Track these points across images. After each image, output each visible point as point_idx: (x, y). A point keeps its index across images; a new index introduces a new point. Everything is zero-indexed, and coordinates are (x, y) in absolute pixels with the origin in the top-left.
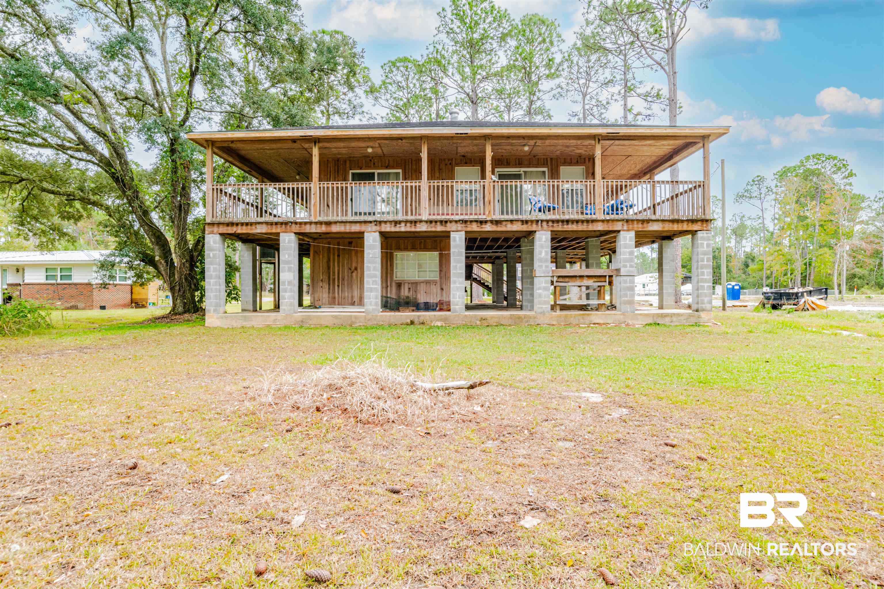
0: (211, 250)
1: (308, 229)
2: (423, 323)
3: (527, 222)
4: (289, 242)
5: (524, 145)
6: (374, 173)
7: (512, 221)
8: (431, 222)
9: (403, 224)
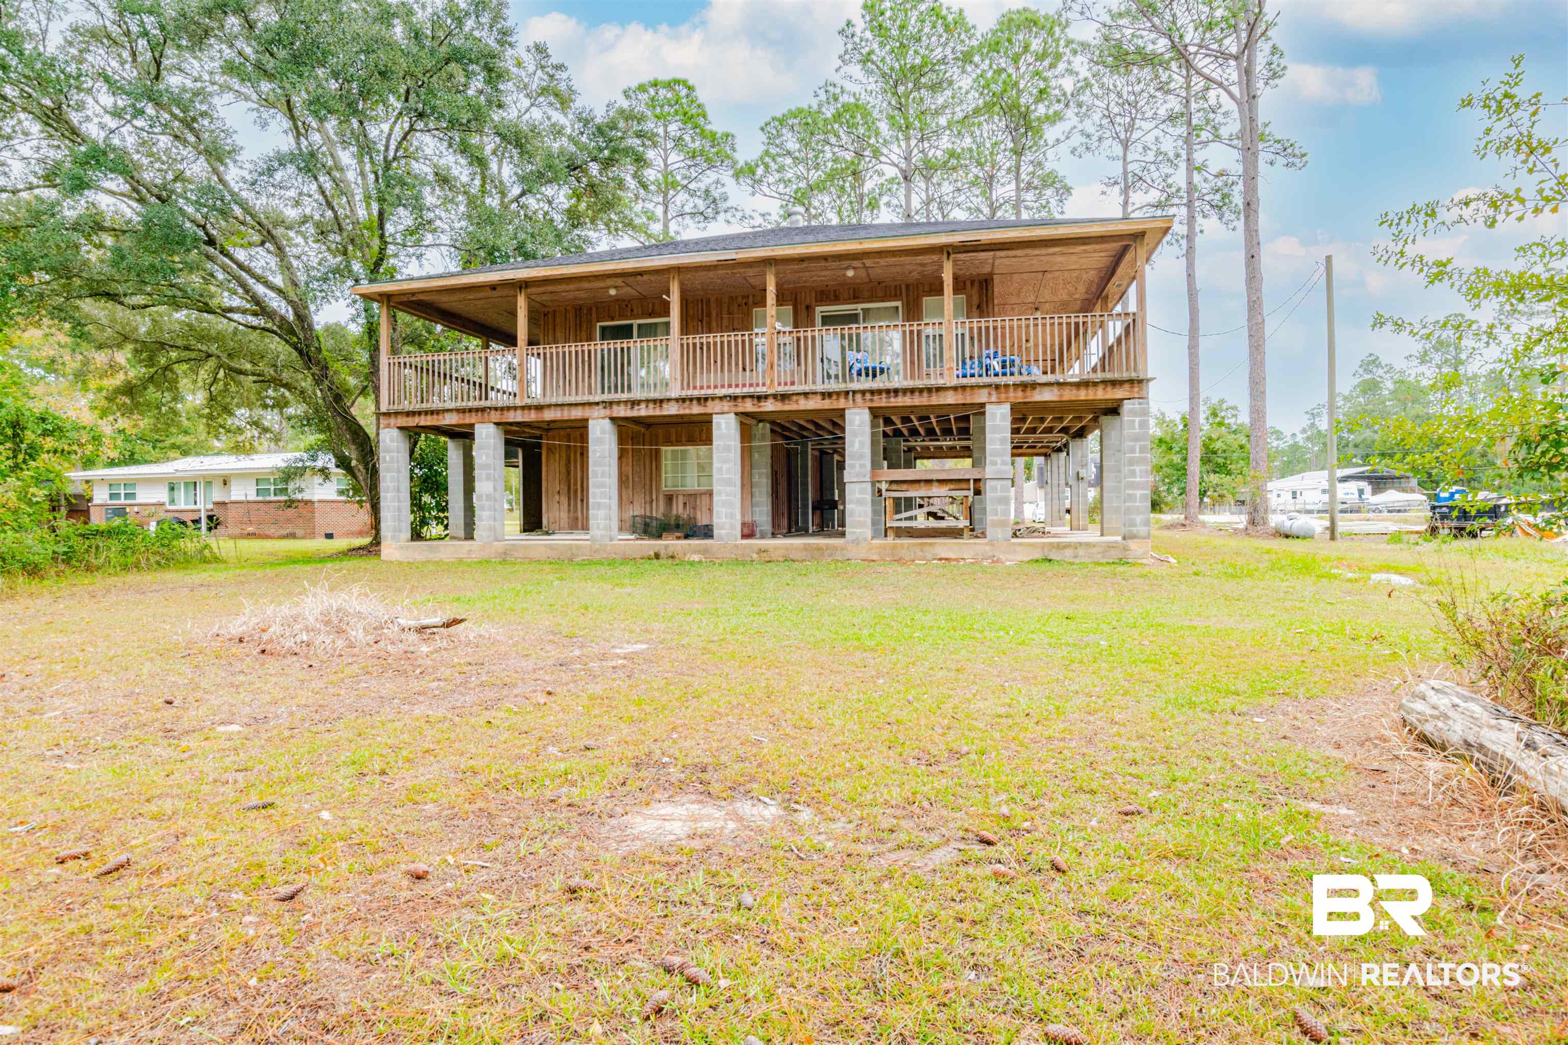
0: (388, 451)
1: (512, 417)
2: (673, 557)
3: (830, 395)
4: (488, 436)
5: (847, 268)
6: (631, 326)
7: (806, 394)
8: (684, 400)
9: (643, 406)
